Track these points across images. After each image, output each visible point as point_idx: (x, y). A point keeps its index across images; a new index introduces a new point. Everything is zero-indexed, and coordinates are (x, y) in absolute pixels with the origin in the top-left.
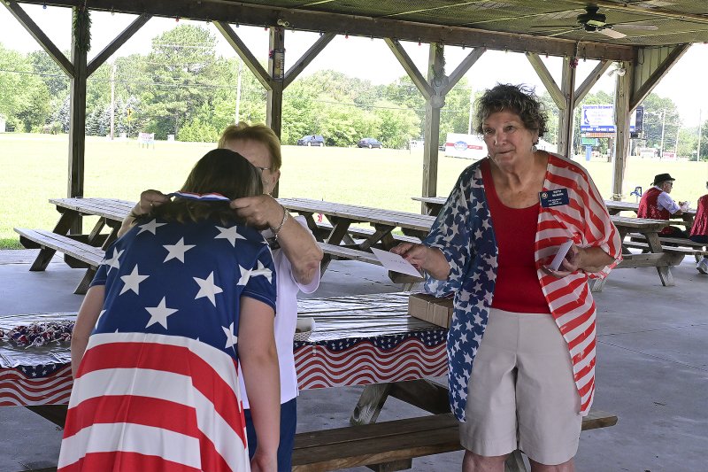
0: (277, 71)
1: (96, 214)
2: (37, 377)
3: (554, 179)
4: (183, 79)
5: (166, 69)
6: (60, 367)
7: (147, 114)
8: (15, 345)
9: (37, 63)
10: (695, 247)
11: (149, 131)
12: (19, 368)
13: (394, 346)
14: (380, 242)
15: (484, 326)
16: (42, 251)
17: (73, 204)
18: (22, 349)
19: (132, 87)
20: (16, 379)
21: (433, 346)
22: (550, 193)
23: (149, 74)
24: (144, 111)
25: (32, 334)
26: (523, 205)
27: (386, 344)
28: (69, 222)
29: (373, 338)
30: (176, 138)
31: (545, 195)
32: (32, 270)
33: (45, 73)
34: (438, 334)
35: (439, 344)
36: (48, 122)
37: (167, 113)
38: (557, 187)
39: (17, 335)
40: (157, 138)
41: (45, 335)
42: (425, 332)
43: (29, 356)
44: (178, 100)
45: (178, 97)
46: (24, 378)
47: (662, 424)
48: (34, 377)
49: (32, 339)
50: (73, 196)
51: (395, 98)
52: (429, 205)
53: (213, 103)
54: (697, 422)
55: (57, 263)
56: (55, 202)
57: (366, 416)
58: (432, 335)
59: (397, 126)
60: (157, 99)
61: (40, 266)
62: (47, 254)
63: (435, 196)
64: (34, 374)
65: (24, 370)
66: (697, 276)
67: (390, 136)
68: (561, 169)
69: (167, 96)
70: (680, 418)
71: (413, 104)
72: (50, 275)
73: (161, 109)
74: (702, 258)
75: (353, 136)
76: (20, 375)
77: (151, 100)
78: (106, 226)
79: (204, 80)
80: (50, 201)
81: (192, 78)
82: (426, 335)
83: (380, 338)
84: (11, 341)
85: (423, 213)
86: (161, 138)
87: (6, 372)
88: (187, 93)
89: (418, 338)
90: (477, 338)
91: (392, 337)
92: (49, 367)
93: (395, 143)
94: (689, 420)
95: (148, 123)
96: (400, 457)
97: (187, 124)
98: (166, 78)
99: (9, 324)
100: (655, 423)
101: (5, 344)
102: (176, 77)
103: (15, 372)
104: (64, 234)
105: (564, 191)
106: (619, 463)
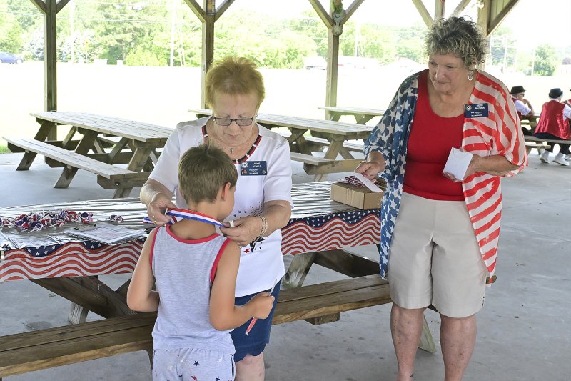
0: (210, 7)
1: (69, 123)
2: (40, 256)
3: (479, 94)
4: (127, 16)
5: (114, 8)
6: (58, 247)
7: (100, 44)
8: (19, 231)
9: (10, 4)
10: (537, 142)
11: (103, 57)
12: (25, 249)
13: (322, 225)
14: (295, 142)
15: (397, 210)
16: (26, 154)
17: (49, 116)
18: (25, 234)
19: (88, 23)
20: (23, 257)
21: (353, 224)
22: (474, 106)
23: (101, 11)
24: (97, 42)
25: (32, 221)
26: (451, 115)
27: (316, 223)
28: (47, 130)
29: (306, 219)
30: (124, 63)
31: (469, 108)
32: (18, 169)
33: (16, 11)
34: (356, 214)
35: (357, 222)
36: (20, 51)
37: (116, 43)
38: (480, 101)
39: (21, 223)
40: (109, 63)
41: (43, 222)
42: (346, 213)
43: (32, 239)
44: (124, 32)
45: (124, 30)
46: (29, 257)
47: (524, 280)
48: (37, 256)
49: (33, 225)
50: (49, 110)
51: (298, 29)
52: (331, 113)
53: (152, 34)
54: (551, 278)
55: (38, 163)
56: (35, 115)
57: (295, 280)
58: (351, 215)
59: (298, 51)
60: (107, 32)
61: (24, 166)
62: (30, 156)
63: (335, 105)
64: (38, 254)
65: (29, 250)
66: (540, 165)
67: (293, 59)
68: (486, 86)
69: (115, 29)
70: (537, 275)
71: (311, 34)
72: (34, 173)
73: (112, 40)
74: (543, 151)
75: (265, 60)
76: (26, 255)
77: (102, 33)
78: (77, 133)
79: (145, 16)
80: (31, 114)
81: (135, 15)
82: (347, 215)
83: (311, 218)
84: (16, 227)
85: (327, 119)
86: (111, 63)
87: (15, 253)
88: (131, 27)
89: (341, 218)
90: (393, 219)
91: (321, 218)
92: (49, 247)
93: (297, 65)
94: (544, 277)
95: (101, 51)
96: (330, 312)
97: (132, 52)
98: (115, 16)
99: (13, 214)
100: (518, 280)
101: (11, 230)
102: (122, 14)
103: (22, 253)
104: (43, 140)
105: (486, 105)
106: (494, 311)
